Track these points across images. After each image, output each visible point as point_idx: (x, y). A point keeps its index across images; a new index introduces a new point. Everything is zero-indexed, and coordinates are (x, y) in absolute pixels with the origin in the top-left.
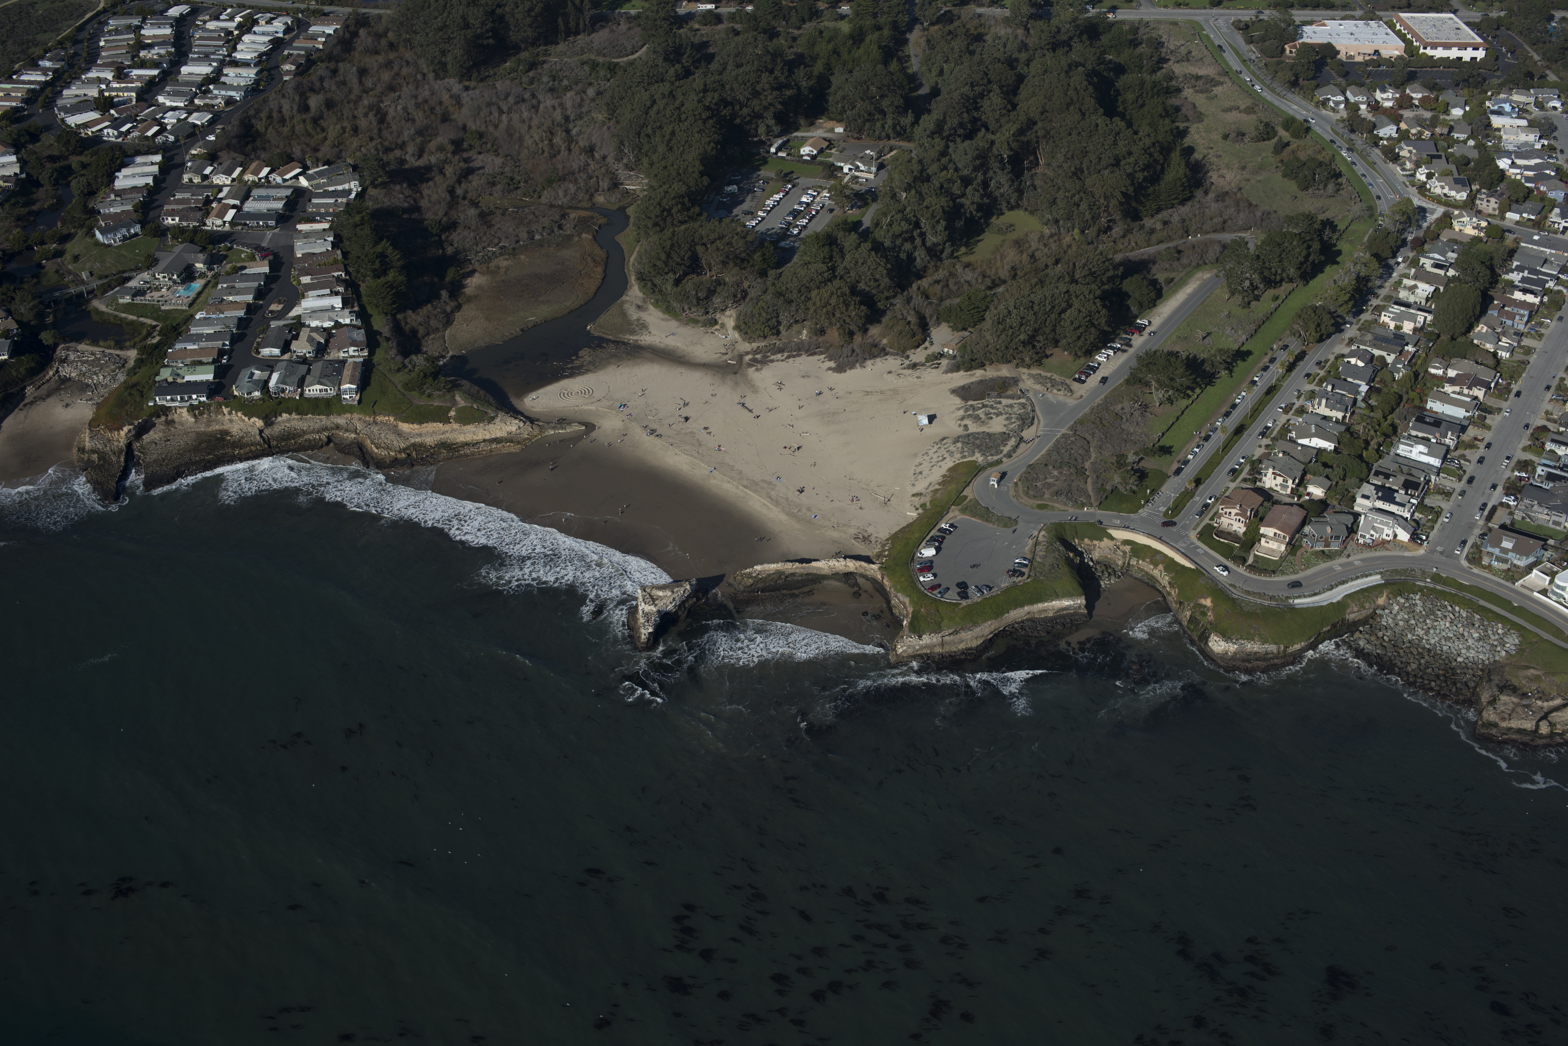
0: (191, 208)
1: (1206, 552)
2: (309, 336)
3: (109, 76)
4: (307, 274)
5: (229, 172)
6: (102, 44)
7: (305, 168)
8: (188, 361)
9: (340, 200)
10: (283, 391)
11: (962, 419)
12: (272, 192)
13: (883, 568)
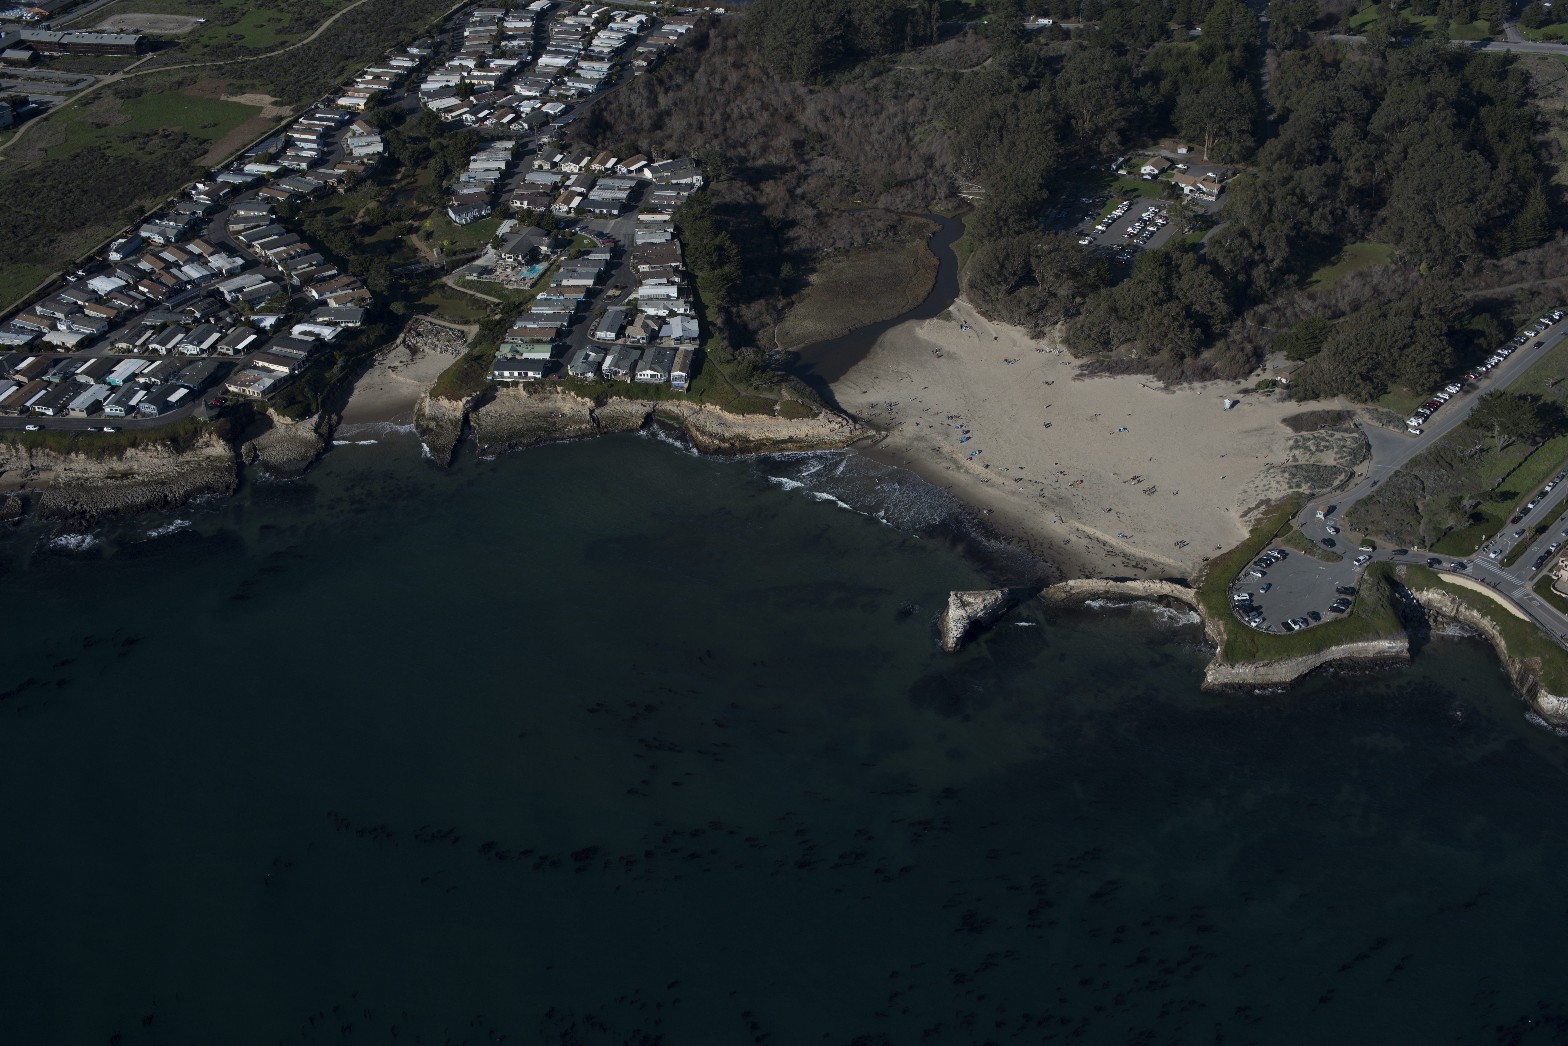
0: (539, 193)
1: (1541, 605)
2: (644, 323)
3: (471, 64)
4: (646, 263)
5: (577, 161)
6: (466, 34)
7: (650, 161)
8: (527, 339)
9: (682, 193)
10: (616, 373)
11: (1291, 448)
12: (618, 183)
13: (1200, 593)
